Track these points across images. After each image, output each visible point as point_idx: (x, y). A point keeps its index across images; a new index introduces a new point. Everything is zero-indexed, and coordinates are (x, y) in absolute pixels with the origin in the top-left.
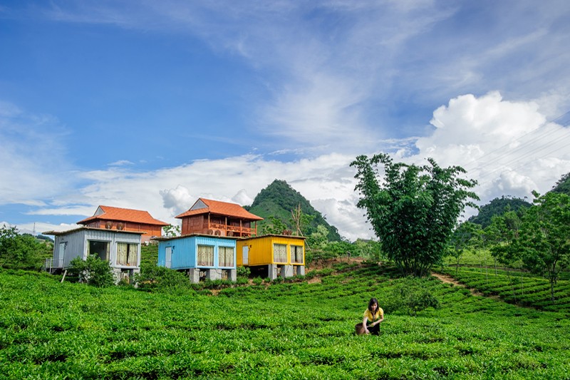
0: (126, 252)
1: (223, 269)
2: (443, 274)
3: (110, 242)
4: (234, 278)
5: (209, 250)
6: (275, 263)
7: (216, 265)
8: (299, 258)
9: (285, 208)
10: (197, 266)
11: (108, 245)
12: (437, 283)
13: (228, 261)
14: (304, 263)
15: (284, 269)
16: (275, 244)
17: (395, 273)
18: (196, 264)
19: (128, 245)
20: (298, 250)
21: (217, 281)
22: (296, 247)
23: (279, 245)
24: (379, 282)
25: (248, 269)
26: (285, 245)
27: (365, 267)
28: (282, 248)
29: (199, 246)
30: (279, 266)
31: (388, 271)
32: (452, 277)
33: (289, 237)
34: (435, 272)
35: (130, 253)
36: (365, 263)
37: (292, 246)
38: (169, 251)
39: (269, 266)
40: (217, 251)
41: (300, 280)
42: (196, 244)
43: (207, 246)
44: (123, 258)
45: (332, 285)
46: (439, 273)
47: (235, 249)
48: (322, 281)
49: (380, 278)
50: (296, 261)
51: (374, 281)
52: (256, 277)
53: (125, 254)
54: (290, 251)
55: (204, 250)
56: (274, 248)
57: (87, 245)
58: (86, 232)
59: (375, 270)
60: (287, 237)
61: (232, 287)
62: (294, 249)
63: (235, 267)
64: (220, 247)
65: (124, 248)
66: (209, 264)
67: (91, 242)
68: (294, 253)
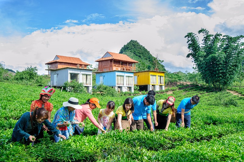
0: (86, 79)
1: (128, 87)
2: (232, 91)
3: (79, 74)
4: (133, 91)
5: (122, 78)
6: (151, 84)
7: (125, 85)
8: (162, 82)
9: (137, 55)
10: (116, 85)
11: (78, 75)
12: (230, 95)
13: (130, 83)
14: (164, 84)
15: (155, 87)
16: (151, 75)
17: (208, 90)
18: (116, 84)
19: (87, 75)
20: (162, 78)
21: (126, 92)
22: (160, 76)
23: (153, 75)
24: (201, 94)
25: (138, 87)
26: (155, 76)
27: (192, 86)
28: (154, 77)
29: (117, 76)
30: (153, 85)
31: (205, 88)
32: (237, 92)
33: (158, 72)
34: (228, 90)
35: (88, 79)
36: (192, 85)
37: (158, 76)
38: (101, 78)
39: (148, 86)
40: (125, 78)
41: (162, 92)
42: (116, 75)
43: (121, 76)
44: (85, 82)
45: (179, 95)
46: (231, 90)
47: (133, 77)
48: (173, 93)
49: (201, 92)
50: (160, 83)
51: (199, 93)
52: (143, 91)
53: (86, 80)
54: (158, 78)
55: (119, 77)
56: (151, 77)
57: (69, 75)
58: (68, 69)
59: (198, 88)
60: (157, 72)
61: (132, 95)
62: (159, 77)
63: (133, 86)
64: (126, 76)
65: (85, 77)
66: (122, 84)
67: (71, 74)
68: (160, 79)
